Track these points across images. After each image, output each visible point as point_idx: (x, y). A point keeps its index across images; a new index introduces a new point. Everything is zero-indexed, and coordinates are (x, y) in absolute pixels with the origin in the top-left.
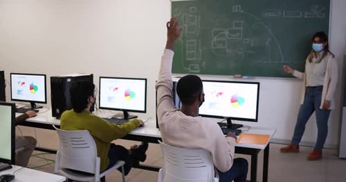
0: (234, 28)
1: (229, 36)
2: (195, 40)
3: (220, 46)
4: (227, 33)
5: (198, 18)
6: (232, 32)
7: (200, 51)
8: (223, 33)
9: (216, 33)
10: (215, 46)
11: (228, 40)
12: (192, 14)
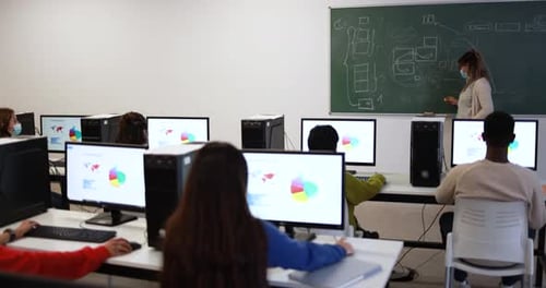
0: (425, 46)
1: (419, 58)
2: (367, 64)
3: (404, 73)
4: (414, 53)
5: (370, 33)
6: (422, 52)
7: (376, 79)
8: (409, 53)
9: (399, 54)
10: (397, 71)
11: (417, 63)
12: (361, 26)
